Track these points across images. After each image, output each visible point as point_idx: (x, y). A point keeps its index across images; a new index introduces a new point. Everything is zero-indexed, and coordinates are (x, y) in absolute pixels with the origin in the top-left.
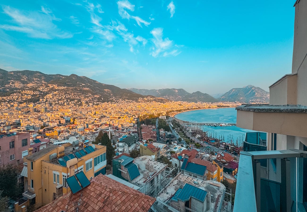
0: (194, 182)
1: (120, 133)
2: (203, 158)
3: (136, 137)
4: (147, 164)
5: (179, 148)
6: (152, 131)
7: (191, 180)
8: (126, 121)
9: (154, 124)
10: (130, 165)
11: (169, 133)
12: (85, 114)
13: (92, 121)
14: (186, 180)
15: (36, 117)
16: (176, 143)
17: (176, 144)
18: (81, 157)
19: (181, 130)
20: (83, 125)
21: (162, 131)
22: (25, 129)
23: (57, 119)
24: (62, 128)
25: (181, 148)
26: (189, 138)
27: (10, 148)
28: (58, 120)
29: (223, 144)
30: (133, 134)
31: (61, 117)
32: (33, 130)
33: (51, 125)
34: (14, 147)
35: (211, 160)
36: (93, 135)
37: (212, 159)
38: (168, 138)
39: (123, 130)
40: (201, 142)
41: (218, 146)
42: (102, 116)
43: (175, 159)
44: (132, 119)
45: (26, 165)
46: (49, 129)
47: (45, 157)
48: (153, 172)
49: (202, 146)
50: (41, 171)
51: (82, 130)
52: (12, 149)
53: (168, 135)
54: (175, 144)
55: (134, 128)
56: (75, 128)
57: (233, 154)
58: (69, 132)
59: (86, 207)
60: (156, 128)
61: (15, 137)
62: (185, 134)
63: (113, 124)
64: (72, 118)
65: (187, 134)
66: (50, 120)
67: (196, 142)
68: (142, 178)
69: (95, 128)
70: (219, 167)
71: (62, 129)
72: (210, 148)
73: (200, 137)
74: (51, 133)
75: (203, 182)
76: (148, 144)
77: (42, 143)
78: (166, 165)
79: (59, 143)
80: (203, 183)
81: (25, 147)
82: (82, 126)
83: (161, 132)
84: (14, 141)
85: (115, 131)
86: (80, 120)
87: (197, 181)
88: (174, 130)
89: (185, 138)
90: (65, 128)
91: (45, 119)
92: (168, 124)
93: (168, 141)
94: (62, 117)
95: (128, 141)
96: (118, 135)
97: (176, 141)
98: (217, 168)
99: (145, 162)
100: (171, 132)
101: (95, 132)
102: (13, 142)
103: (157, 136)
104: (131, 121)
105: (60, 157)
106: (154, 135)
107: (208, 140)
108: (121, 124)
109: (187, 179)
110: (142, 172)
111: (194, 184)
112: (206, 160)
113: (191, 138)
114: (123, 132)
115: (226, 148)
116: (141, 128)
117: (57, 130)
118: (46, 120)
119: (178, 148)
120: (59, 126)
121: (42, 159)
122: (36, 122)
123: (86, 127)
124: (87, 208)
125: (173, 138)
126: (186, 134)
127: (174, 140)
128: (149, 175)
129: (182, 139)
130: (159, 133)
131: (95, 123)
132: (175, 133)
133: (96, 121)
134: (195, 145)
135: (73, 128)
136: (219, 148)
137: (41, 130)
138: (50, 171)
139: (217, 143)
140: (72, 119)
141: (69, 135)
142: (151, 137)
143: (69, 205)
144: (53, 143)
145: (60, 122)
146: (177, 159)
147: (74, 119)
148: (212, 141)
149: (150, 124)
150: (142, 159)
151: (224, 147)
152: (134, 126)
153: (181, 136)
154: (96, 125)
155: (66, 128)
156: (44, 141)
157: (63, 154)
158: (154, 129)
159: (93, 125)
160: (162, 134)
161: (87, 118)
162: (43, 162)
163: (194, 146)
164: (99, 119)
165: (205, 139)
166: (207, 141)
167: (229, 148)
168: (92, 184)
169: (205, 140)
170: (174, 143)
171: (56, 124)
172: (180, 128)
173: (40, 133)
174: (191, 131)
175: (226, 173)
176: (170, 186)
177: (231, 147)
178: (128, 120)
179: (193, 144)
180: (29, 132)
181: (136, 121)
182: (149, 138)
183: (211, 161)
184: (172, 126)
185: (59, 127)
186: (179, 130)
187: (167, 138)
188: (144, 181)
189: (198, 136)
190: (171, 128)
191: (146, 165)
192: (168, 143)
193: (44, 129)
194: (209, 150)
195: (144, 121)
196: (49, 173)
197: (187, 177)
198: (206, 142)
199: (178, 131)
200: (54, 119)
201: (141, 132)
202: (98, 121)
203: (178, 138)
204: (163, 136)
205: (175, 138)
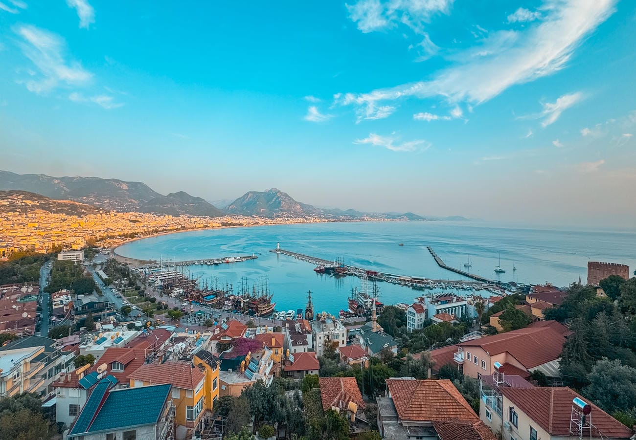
2: (168, 356)
5: (112, 338)
6: (15, 303)
9: (34, 279)
11: (86, 300)
17: (110, 326)
19: (131, 284)
21: (63, 297)
25: (120, 335)
26: (153, 301)
29: (229, 300)
35: (188, 357)
37: (191, 353)
38: (84, 314)
40: (185, 304)
41: (219, 305)
43: (70, 390)
49: (186, 314)
53: (86, 304)
54: (105, 327)
57: (247, 314)
60: (40, 292)
62: (142, 294)
65: (149, 292)
67: (171, 308)
70: (208, 367)
72: (203, 314)
73: (181, 293)
83: (55, 300)
88: (111, 286)
89: (143, 303)
92: (89, 274)
93: (82, 323)
97: (112, 318)
98: (204, 373)
100: (99, 292)
103: (38, 316)
106: (25, 315)
107: (199, 296)
112: (177, 359)
113: (158, 299)
115: (236, 306)
119: (109, 338)
125: (101, 310)
126: (146, 292)
127: (104, 315)
129: (134, 308)
130: (50, 304)
132: (111, 295)
134: (169, 315)
136: (221, 308)
139: (218, 298)
142: (9, 326)
146: (77, 387)
148: (208, 298)
149: (11, 283)
151: (232, 305)
153: (129, 300)
158: (28, 295)
160: (62, 306)
163: (166, 317)
165: (192, 295)
166: (198, 298)
167: (240, 306)
169: (192, 298)
170: (102, 324)
172: (130, 280)
174: (159, 283)
175: (228, 371)
177: (245, 301)
179: (163, 313)
183: (189, 360)
184: (105, 276)
186: (125, 286)
187: (80, 314)
189: (178, 291)
190: (98, 282)
192: (82, 329)
194: (201, 317)
198: (196, 302)
199: (123, 288)
203: (120, 307)
204: (67, 310)
205: (108, 309)
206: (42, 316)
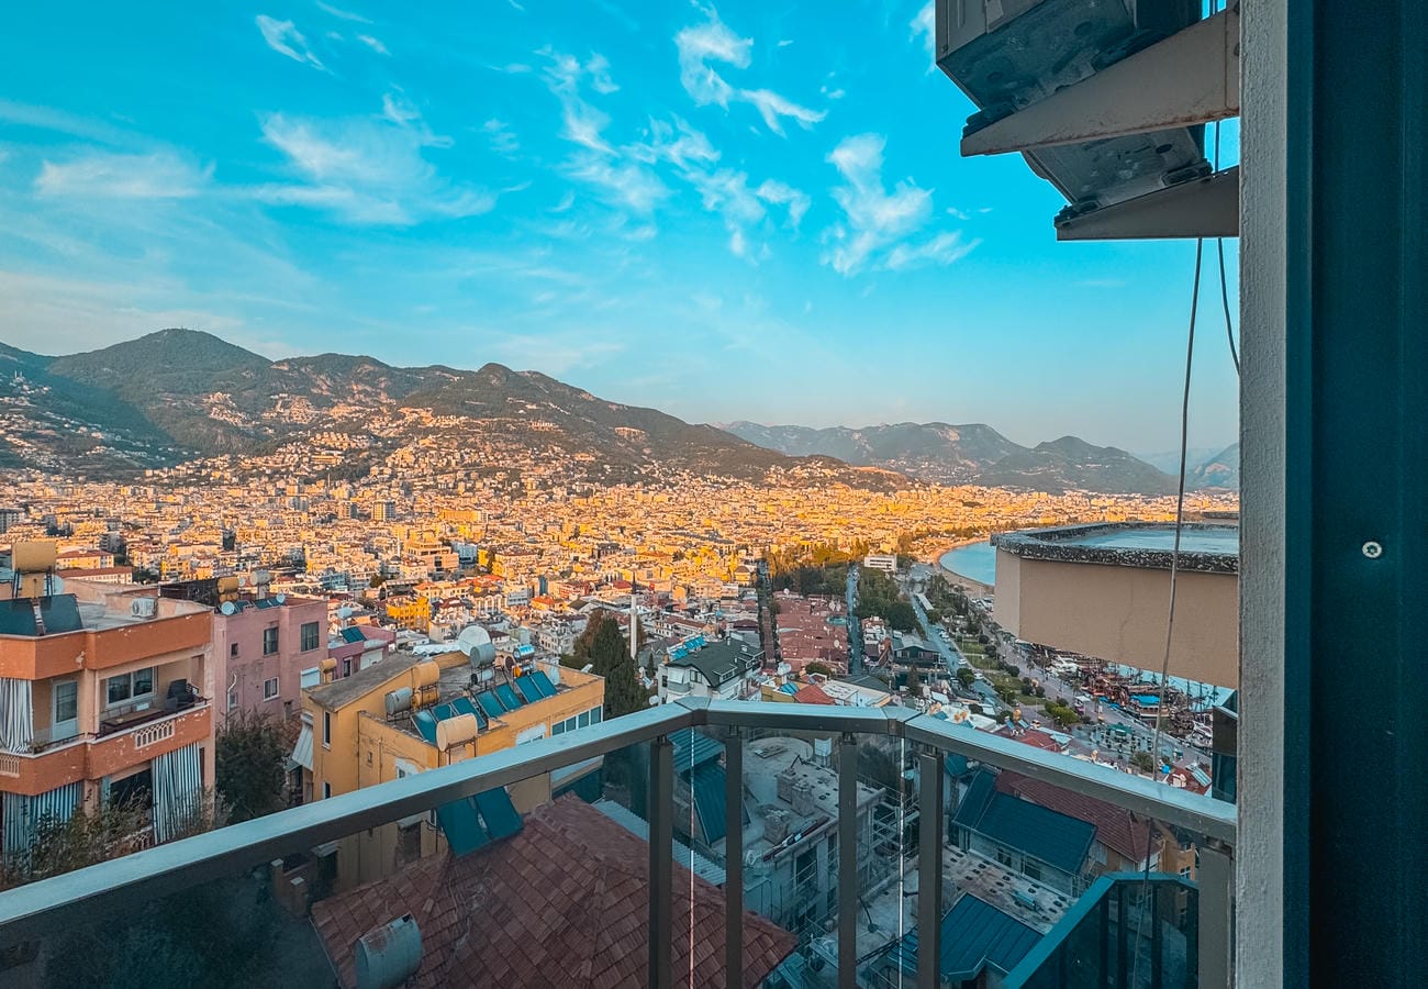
0: (1017, 893)
1: (680, 625)
3: (745, 649)
4: (785, 775)
5: (956, 717)
6: (826, 623)
7: (1003, 882)
8: (706, 572)
9: (836, 591)
10: (707, 772)
11: (909, 641)
12: (534, 532)
13: (563, 566)
14: (971, 879)
15: (355, 538)
16: (945, 692)
17: (943, 698)
18: (500, 714)
19: (972, 629)
20: (524, 580)
21: (876, 629)
22: (319, 585)
23: (429, 550)
24: (446, 589)
25: (968, 718)
26: (1014, 672)
27: (265, 652)
28: (434, 556)
30: (736, 632)
31: (444, 545)
32: (346, 591)
33: (408, 573)
34: (276, 650)
36: (566, 625)
38: (906, 664)
39: (693, 612)
40: (1083, 698)
41: (1177, 726)
42: (603, 547)
44: (736, 563)
45: (310, 722)
46: (400, 590)
47: (370, 700)
48: (812, 818)
49: (1087, 721)
50: (358, 754)
51: (522, 602)
52: (273, 658)
53: (907, 649)
54: (936, 696)
55: (743, 606)
56: (492, 594)
58: (470, 607)
59: (499, 918)
60: (848, 614)
61: (280, 614)
62: (991, 652)
63: (648, 584)
64: (484, 549)
65: (1006, 650)
66: (405, 554)
67: (1051, 695)
68: (758, 840)
69: (573, 598)
70: (1168, 838)
71: (447, 594)
72: (1129, 736)
73: (1074, 670)
74: (407, 608)
75: (1063, 899)
76: (802, 686)
77: (368, 644)
78: (876, 792)
79: (431, 648)
80: (1065, 905)
81: (310, 653)
82: (521, 583)
83: (868, 630)
84: (277, 628)
85: (658, 613)
86: (513, 558)
87: (1034, 892)
88: (939, 626)
89: (995, 672)
90: (456, 589)
91: (387, 548)
92: (906, 597)
93: (902, 679)
94: (449, 545)
95: (712, 664)
96: (670, 635)
97: (945, 683)
98: (1159, 843)
99: (779, 765)
100: (922, 634)
101: (575, 613)
102: (275, 631)
103: (849, 650)
104: (729, 572)
105: (422, 704)
106: (837, 644)
107: (1119, 689)
108: (684, 586)
109: (978, 872)
110: (762, 813)
111: (1017, 903)
113: (1024, 671)
114: (691, 619)
116: (775, 610)
117: (429, 597)
118: (391, 554)
120: (435, 578)
121: (360, 706)
122: (355, 559)
123: (537, 589)
124: (502, 925)
125: (929, 665)
126: (999, 651)
127: (933, 675)
128: (793, 828)
129: (978, 676)
130: (861, 635)
131: (573, 575)
132: (939, 640)
133: (577, 566)
134: (1048, 711)
135: (485, 593)
136: (1183, 737)
137: (373, 594)
138: (386, 757)
139: (1174, 710)
140: (482, 554)
141: (472, 619)
142: (823, 654)
143: (438, 902)
144: (411, 649)
145: (438, 563)
147: (492, 553)
149: (819, 593)
150: (766, 751)
152: (745, 598)
153: (969, 658)
154: (578, 585)
155: (460, 589)
156: (374, 638)
157: (432, 696)
158: (836, 616)
159: (566, 581)
160: (876, 642)
161: (541, 553)
162: (363, 719)
163: (1040, 713)
164: (592, 556)
165: (1101, 681)
166: (1117, 694)
168: (527, 830)
169: (1101, 689)
170: (932, 690)
171: (423, 571)
172: (969, 620)
173: (368, 605)
176: (887, 893)
178: (716, 569)
179: (1034, 703)
180: (332, 596)
181: (752, 574)
182: (812, 660)
184: (929, 607)
185: (437, 584)
186: (961, 630)
187: (899, 663)
188: (768, 851)
189: (1065, 664)
190: (922, 618)
191: (781, 782)
192: (903, 688)
193: (383, 590)
194: (1125, 741)
195: (789, 577)
196: (381, 766)
197: (981, 866)
198: (1111, 701)
199: (958, 634)
200: (419, 551)
201: (774, 627)
202: (587, 567)
203: (956, 668)
204: (882, 651)
205: (939, 666)
206: (852, 651)
